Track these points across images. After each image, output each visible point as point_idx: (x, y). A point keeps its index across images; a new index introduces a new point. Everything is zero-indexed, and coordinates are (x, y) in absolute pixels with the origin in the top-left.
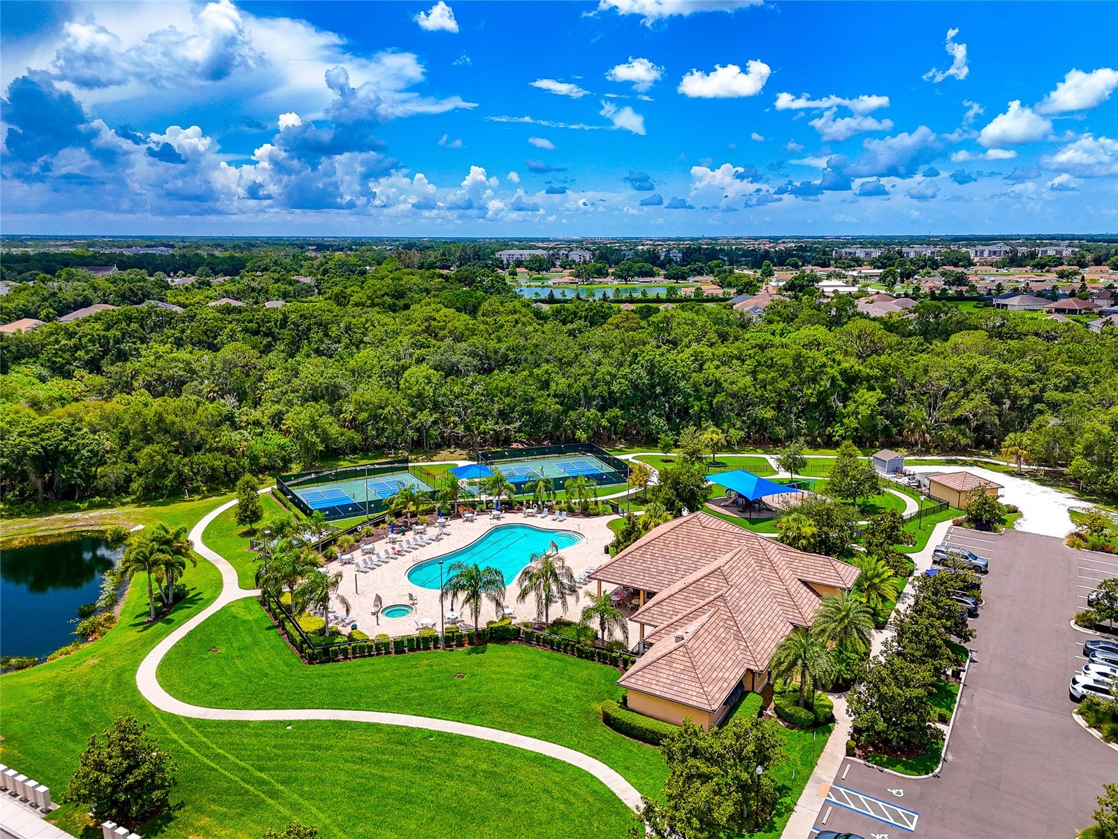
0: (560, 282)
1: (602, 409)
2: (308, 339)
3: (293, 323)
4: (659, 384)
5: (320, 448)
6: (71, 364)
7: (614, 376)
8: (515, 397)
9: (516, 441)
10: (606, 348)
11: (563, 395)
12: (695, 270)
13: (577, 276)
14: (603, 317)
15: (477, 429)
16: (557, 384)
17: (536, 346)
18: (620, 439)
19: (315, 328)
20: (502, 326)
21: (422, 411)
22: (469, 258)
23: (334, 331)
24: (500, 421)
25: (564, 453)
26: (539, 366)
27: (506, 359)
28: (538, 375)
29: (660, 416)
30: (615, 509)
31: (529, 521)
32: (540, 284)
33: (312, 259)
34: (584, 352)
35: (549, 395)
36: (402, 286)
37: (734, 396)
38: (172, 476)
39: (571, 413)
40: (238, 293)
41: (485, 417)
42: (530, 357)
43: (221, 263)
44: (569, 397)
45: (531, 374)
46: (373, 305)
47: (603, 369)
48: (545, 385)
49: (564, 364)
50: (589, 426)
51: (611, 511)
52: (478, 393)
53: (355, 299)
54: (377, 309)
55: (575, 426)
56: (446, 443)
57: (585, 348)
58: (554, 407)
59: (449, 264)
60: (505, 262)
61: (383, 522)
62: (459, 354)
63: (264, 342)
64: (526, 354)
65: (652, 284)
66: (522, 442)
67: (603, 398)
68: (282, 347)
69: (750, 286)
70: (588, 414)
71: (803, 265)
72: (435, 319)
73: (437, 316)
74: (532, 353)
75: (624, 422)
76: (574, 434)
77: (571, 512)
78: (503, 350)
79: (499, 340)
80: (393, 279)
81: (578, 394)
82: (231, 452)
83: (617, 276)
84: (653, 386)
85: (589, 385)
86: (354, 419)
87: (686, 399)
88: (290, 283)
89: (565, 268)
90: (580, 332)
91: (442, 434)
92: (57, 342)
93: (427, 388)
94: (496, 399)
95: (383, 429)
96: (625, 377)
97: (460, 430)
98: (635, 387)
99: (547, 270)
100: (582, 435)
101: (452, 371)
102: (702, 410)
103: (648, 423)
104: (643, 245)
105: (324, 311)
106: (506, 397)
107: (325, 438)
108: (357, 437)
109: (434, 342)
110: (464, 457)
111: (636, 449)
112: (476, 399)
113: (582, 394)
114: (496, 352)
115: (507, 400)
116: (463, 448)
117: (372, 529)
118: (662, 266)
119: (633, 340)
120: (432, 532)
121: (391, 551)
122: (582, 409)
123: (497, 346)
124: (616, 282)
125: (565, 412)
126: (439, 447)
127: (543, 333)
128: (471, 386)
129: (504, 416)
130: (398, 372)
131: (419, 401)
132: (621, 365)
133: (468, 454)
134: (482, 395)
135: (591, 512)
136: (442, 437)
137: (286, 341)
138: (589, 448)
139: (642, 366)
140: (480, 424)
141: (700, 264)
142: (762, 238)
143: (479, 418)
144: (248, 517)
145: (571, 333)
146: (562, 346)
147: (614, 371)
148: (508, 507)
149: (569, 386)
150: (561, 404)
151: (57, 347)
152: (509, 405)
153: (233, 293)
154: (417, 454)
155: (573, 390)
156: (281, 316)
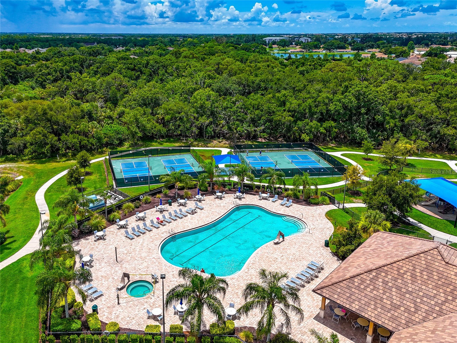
0: (294, 51)
1: (321, 120)
2: (158, 73)
3: (151, 65)
4: (363, 107)
5: (139, 135)
6: (46, 82)
7: (331, 100)
8: (262, 111)
9: (261, 137)
10: (325, 82)
11: (295, 111)
12: (369, 46)
13: (304, 48)
14: (320, 66)
15: (236, 129)
16: (291, 104)
17: (279, 80)
18: (331, 140)
19: (161, 68)
20: (259, 68)
21: (202, 116)
22: (250, 41)
23: (170, 70)
24: (251, 125)
25: (292, 147)
26: (279, 92)
27: (259, 87)
28: (278, 97)
29: (363, 128)
30: (332, 201)
31: (263, 204)
32: (284, 52)
33: (178, 41)
34: (310, 84)
35: (284, 110)
36: (213, 50)
37: (421, 116)
38: (47, 147)
39: (299, 122)
40: (140, 54)
41: (242, 121)
42: (274, 86)
43: (139, 42)
44: (298, 112)
45: (274, 97)
46: (193, 57)
47: (323, 95)
48: (283, 104)
49: (295, 91)
50: (311, 131)
51: (328, 202)
52: (238, 107)
53: (184, 54)
54: (195, 59)
55: (301, 131)
56: (216, 136)
57: (311, 81)
58: (287, 118)
59: (240, 43)
60: (267, 42)
61: (160, 192)
62: (232, 84)
63: (136, 74)
64: (272, 84)
65: (344, 53)
66: (265, 138)
67: (322, 114)
68: (145, 77)
69: (404, 53)
70: (312, 124)
71: (432, 44)
72: (221, 64)
73: (223, 63)
74: (276, 84)
75: (336, 130)
76: (300, 137)
77: (296, 199)
78: (257, 82)
79: (256, 76)
80: (209, 47)
81: (305, 110)
82: (86, 134)
83: (325, 48)
84: (359, 107)
85: (313, 105)
86: (163, 118)
87: (384, 118)
88: (164, 50)
89: (297, 45)
90: (308, 72)
91: (214, 131)
92: (41, 71)
93: (206, 103)
94: (249, 111)
95: (179, 126)
96: (339, 101)
97: (225, 129)
98: (345, 107)
99: (288, 46)
100: (305, 137)
101: (224, 93)
102: (395, 125)
103: (353, 132)
104: (338, 36)
105: (167, 60)
106: (256, 110)
107: (143, 129)
108: (164, 130)
109: (218, 76)
110: (227, 145)
111: (344, 148)
112: (237, 111)
113: (307, 111)
114: (253, 83)
115: (257, 112)
116: (227, 139)
117: (150, 198)
118: (350, 44)
119: (343, 78)
120: (191, 204)
121: (155, 221)
122: (307, 120)
123: (254, 79)
124: (324, 52)
125: (295, 122)
126: (213, 137)
127: (284, 72)
128: (234, 103)
129: (254, 122)
130: (191, 92)
131: (201, 111)
132: (335, 93)
133: (229, 144)
134: (241, 108)
135: (313, 201)
136: (215, 132)
137: (147, 74)
138: (310, 146)
139: (352, 94)
140: (238, 126)
141: (372, 43)
142: (402, 33)
143: (237, 122)
144: (72, 181)
145: (302, 73)
146: (296, 80)
147: (331, 96)
148: (249, 189)
149: (299, 105)
150: (293, 116)
151: (40, 73)
152: (257, 115)
153: (137, 53)
154: (199, 141)
155: (301, 108)
156: (146, 62)
